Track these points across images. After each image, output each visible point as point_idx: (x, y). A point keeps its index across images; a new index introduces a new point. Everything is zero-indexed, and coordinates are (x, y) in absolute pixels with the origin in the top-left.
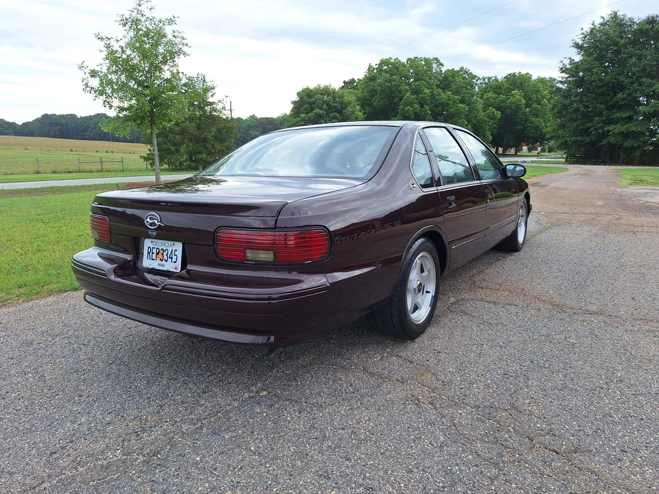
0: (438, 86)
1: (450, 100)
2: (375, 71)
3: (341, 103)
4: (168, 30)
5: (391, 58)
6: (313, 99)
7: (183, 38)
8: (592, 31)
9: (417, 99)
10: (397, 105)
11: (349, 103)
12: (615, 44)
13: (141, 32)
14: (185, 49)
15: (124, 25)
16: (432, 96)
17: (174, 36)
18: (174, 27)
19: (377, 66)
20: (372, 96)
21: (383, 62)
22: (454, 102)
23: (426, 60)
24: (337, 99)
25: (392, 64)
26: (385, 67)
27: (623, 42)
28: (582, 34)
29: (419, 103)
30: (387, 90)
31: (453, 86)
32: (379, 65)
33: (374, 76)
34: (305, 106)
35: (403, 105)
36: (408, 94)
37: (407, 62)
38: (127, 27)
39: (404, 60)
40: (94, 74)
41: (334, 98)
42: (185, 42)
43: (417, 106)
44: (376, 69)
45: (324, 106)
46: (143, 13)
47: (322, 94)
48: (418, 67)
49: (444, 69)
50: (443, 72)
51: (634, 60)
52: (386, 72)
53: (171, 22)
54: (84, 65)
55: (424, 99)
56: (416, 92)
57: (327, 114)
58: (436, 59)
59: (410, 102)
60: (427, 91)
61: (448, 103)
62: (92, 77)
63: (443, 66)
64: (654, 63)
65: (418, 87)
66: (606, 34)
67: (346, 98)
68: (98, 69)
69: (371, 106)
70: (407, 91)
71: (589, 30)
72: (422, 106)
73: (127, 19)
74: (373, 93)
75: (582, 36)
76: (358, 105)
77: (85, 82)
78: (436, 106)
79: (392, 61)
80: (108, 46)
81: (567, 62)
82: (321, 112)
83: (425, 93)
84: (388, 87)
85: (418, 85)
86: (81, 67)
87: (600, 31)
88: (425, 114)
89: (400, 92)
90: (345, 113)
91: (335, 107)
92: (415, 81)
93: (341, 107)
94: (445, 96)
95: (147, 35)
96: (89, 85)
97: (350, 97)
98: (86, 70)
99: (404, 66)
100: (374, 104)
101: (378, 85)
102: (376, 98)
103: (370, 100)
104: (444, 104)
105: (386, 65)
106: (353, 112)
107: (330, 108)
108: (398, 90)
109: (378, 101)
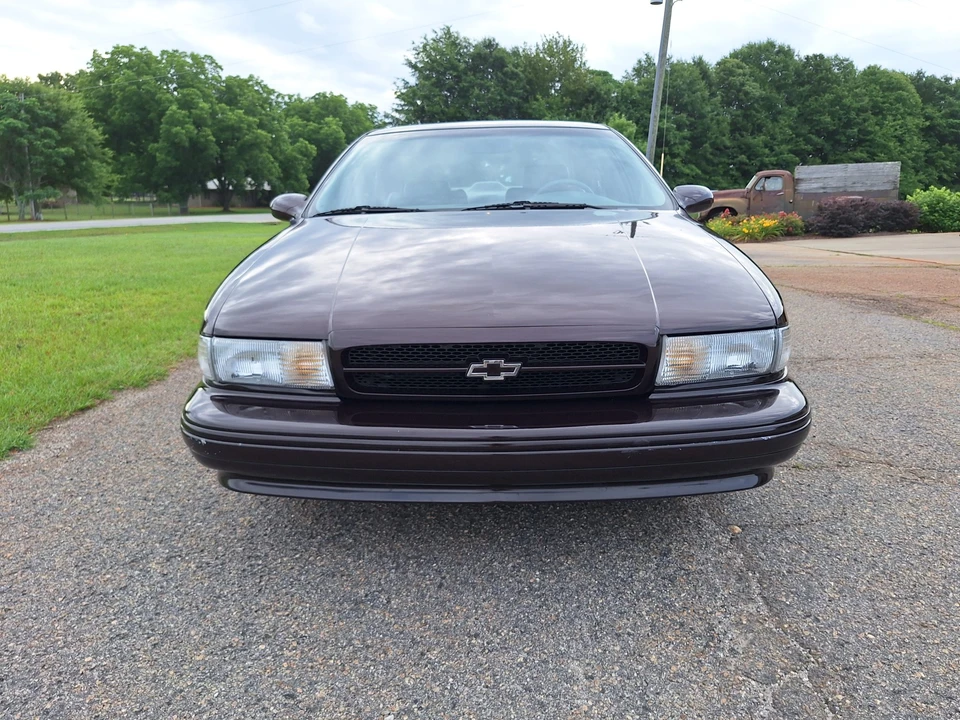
0: (220, 100)
1: (242, 122)
2: (106, 64)
3: (57, 111)
5: (133, 47)
8: (424, 47)
9: (189, 117)
10: (156, 123)
11: (72, 113)
12: (454, 68)
16: (213, 114)
19: (109, 56)
20: (108, 105)
21: (118, 51)
22: (250, 126)
23: (194, 57)
24: (48, 104)
25: (137, 55)
26: (126, 60)
27: (462, 66)
28: (415, 49)
29: (194, 123)
30: (135, 98)
31: (244, 102)
32: (113, 53)
33: (105, 72)
35: (167, 123)
36: (174, 107)
37: (162, 55)
39: (156, 53)
41: (40, 101)
43: (191, 127)
44: (108, 60)
45: (23, 114)
47: (12, 92)
48: (182, 66)
49: (224, 75)
50: (224, 79)
51: (477, 91)
52: (128, 66)
55: (200, 117)
56: (187, 104)
57: (31, 130)
58: (210, 57)
59: (179, 121)
60: (203, 104)
61: (240, 127)
63: (221, 69)
64: (499, 98)
65: (189, 98)
66: (442, 54)
67: (64, 104)
69: (107, 121)
70: (171, 102)
71: (421, 46)
72: (199, 128)
74: (108, 99)
75: (415, 52)
76: (90, 117)
78: (223, 130)
79: (135, 50)
81: (401, 84)
82: (19, 124)
83: (202, 109)
84: (135, 93)
85: (188, 95)
87: (434, 49)
88: (207, 141)
89: (159, 102)
90: (68, 128)
91: (46, 117)
92: (181, 86)
93: (57, 117)
94: (233, 115)
99: (160, 62)
100: (114, 118)
101: (116, 87)
102: (116, 109)
103: (104, 111)
104: (233, 129)
105: (125, 56)
106: (82, 130)
107: (35, 119)
108: (154, 100)
109: (120, 114)
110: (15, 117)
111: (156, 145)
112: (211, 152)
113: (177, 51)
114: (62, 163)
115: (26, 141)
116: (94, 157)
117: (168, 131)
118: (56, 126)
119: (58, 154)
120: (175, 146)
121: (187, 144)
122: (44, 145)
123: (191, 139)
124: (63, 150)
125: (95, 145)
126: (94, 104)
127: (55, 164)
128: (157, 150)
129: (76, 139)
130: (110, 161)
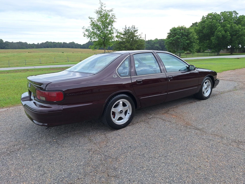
0: (235, 23)
1: (240, 29)
2: (205, 19)
3: (188, 33)
4: (110, 14)
5: (213, 13)
6: (176, 32)
7: (115, 16)
9: (223, 29)
10: (214, 32)
11: (191, 32)
13: (102, 15)
14: (115, 20)
15: (97, 13)
16: (231, 27)
17: (112, 16)
18: (112, 12)
19: (206, 17)
20: (203, 29)
22: (242, 30)
23: (229, 12)
24: (186, 31)
25: (213, 15)
26: (210, 17)
29: (225, 31)
30: (210, 26)
31: (242, 23)
33: (204, 21)
34: (172, 35)
35: (217, 32)
36: (220, 27)
37: (220, 14)
38: (98, 14)
40: (87, 30)
41: (185, 31)
42: (115, 17)
43: (223, 32)
44: (206, 18)
45: (180, 34)
46: (102, 9)
47: (180, 30)
48: (225, 16)
49: (238, 16)
50: (238, 17)
52: (210, 19)
53: (111, 11)
54: (84, 27)
55: (227, 29)
56: (224, 26)
57: (182, 37)
58: (235, 11)
59: (220, 31)
60: (229, 25)
61: (239, 30)
62: (86, 31)
63: (238, 14)
65: (225, 24)
67: (190, 30)
68: (88, 28)
69: (203, 33)
70: (219, 26)
72: (226, 32)
73: (98, 11)
74: (204, 28)
76: (195, 33)
77: (84, 33)
78: (233, 32)
79: (213, 14)
80: (92, 21)
82: (179, 36)
83: (228, 27)
84: (210, 25)
85: (225, 23)
86: (83, 28)
88: (227, 35)
89: (216, 27)
90: (189, 36)
91: (185, 34)
92: (224, 21)
94: (238, 27)
95: (103, 16)
96: (85, 34)
97: (192, 30)
98: (84, 29)
99: (219, 15)
100: (204, 32)
101: (206, 24)
102: (205, 30)
103: (202, 30)
104: (236, 31)
105: (210, 16)
106: (193, 36)
107: (183, 35)
108: (215, 26)
109: (205, 31)
110: (179, 35)
111: (213, 38)
112: (228, 38)
113: (225, 12)
114: (186, 44)
115: (179, 40)
116: (194, 42)
117: (217, 34)
118: (187, 36)
119: (186, 43)
120: (218, 37)
121: (221, 37)
122: (183, 41)
123: (222, 35)
124: (187, 41)
125: (195, 40)
126: (200, 29)
127: (185, 45)
128: (213, 39)
129: (191, 39)
130: (198, 43)
